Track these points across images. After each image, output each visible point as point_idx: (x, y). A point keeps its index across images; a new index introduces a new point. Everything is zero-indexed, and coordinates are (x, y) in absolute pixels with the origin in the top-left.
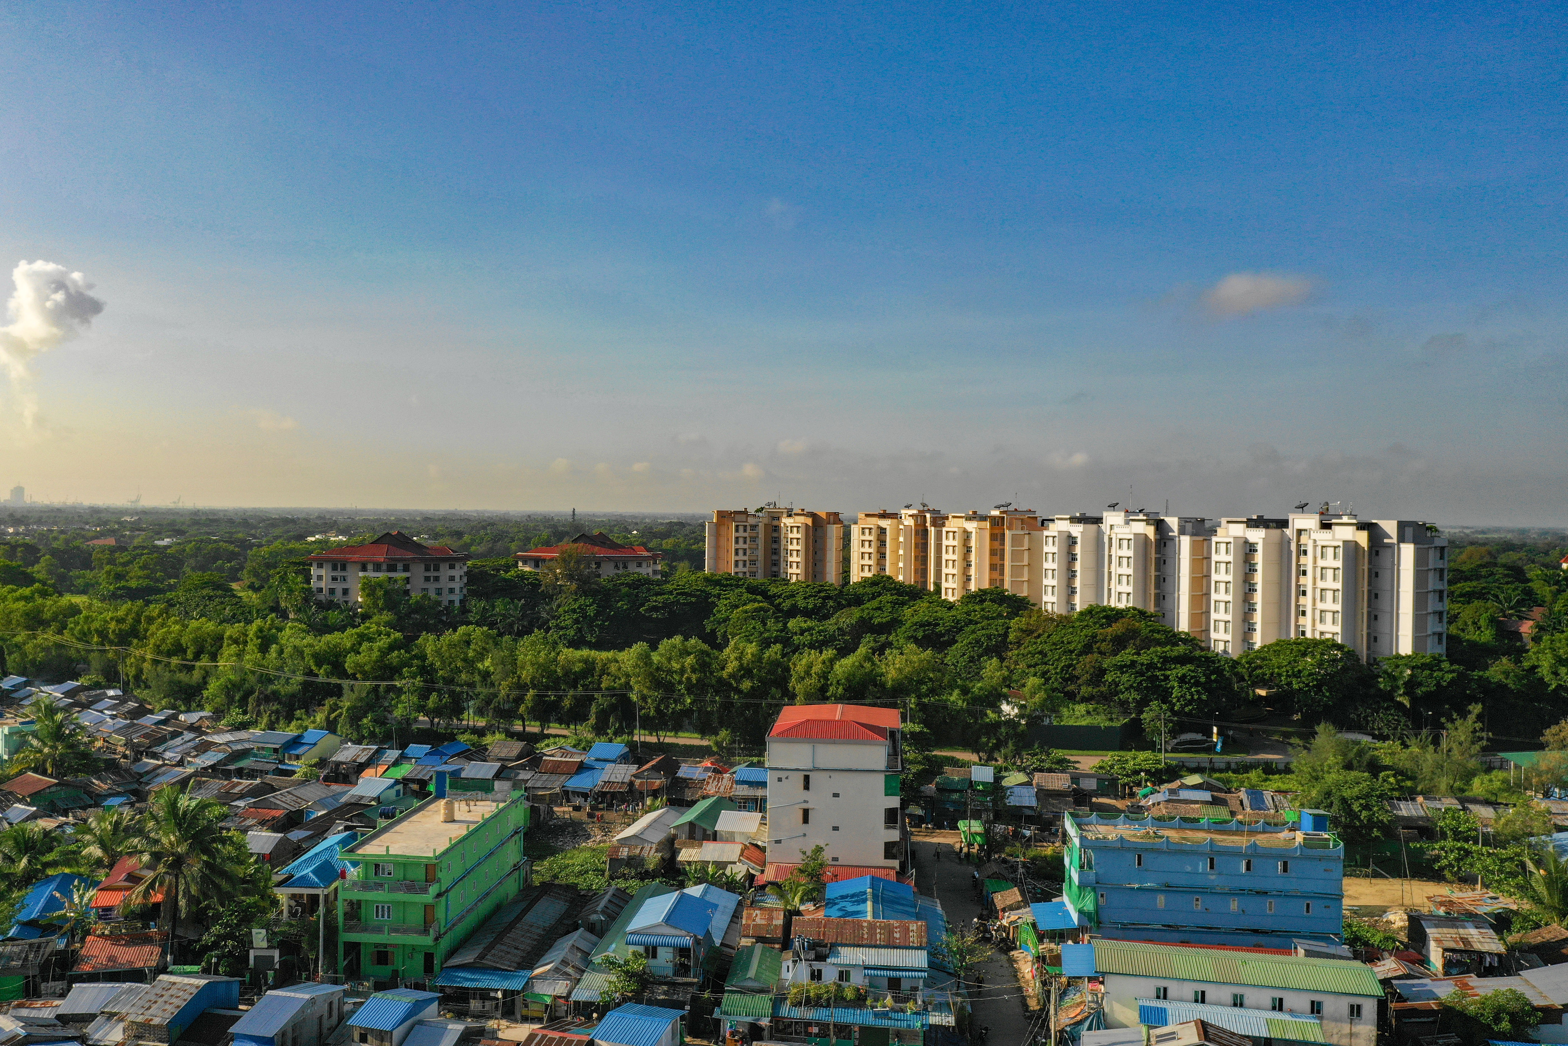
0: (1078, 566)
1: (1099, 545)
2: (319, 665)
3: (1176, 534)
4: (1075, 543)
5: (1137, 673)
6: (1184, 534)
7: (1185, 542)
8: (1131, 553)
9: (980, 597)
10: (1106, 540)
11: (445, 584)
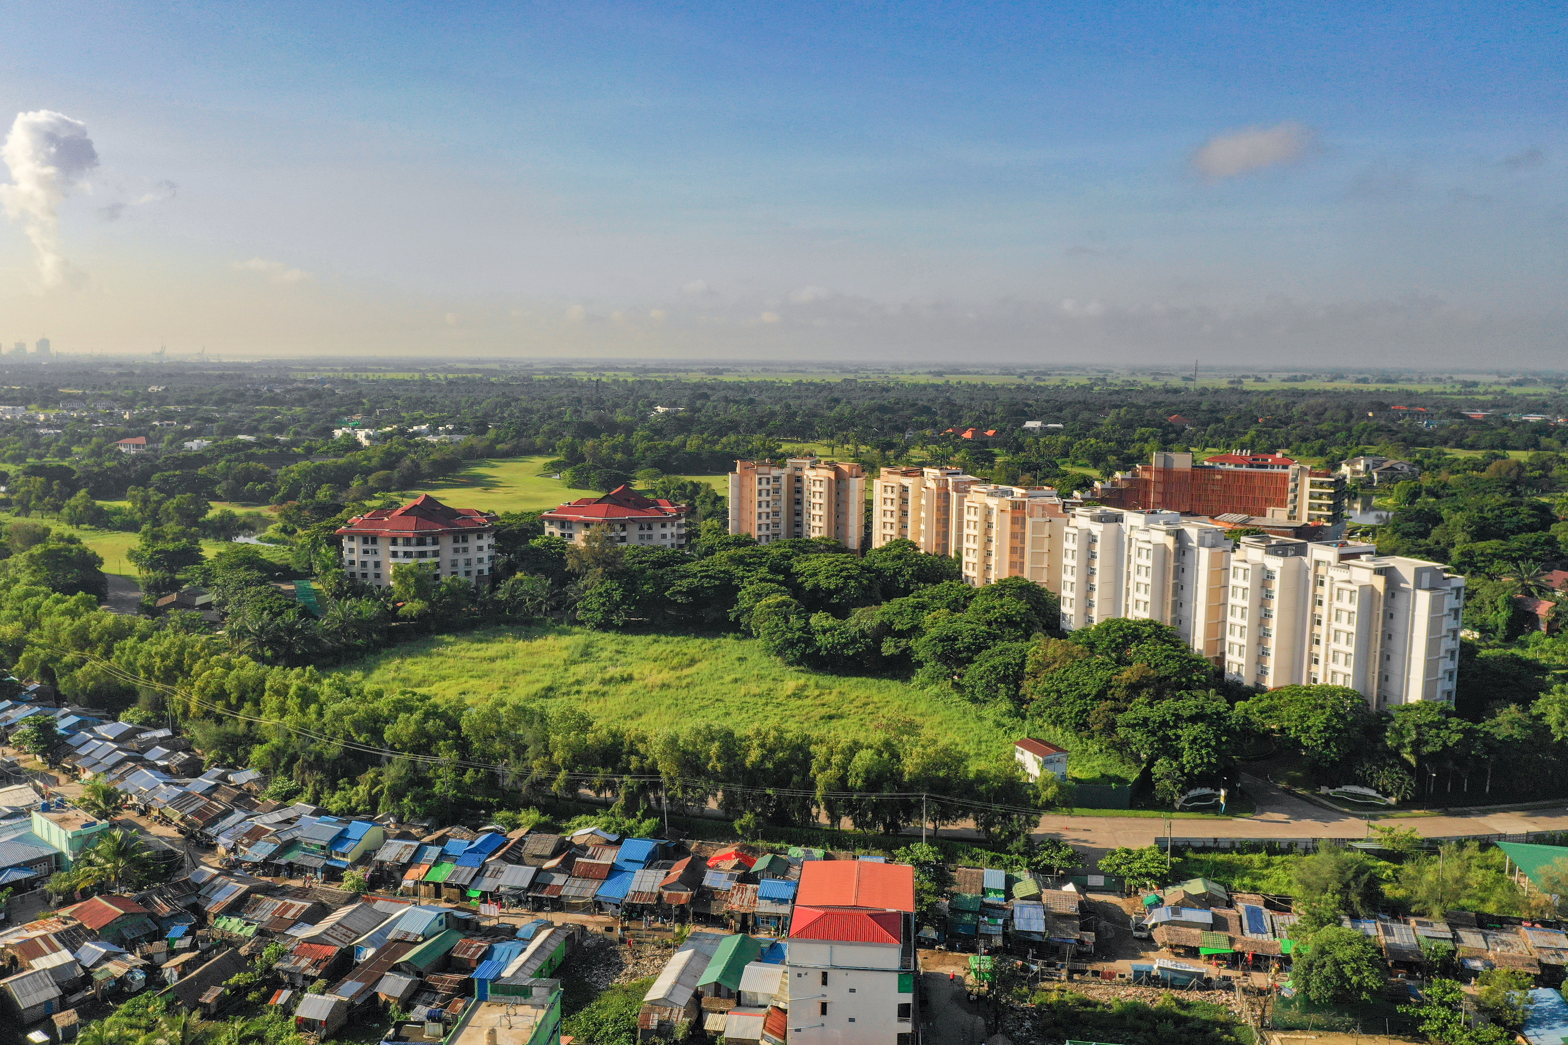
0: (1097, 564)
1: (1118, 545)
2: (359, 731)
3: (1195, 545)
4: (1095, 541)
5: (1149, 731)
6: (1203, 546)
7: (1204, 554)
8: (1149, 563)
9: (1000, 589)
10: (1126, 540)
11: (473, 554)
